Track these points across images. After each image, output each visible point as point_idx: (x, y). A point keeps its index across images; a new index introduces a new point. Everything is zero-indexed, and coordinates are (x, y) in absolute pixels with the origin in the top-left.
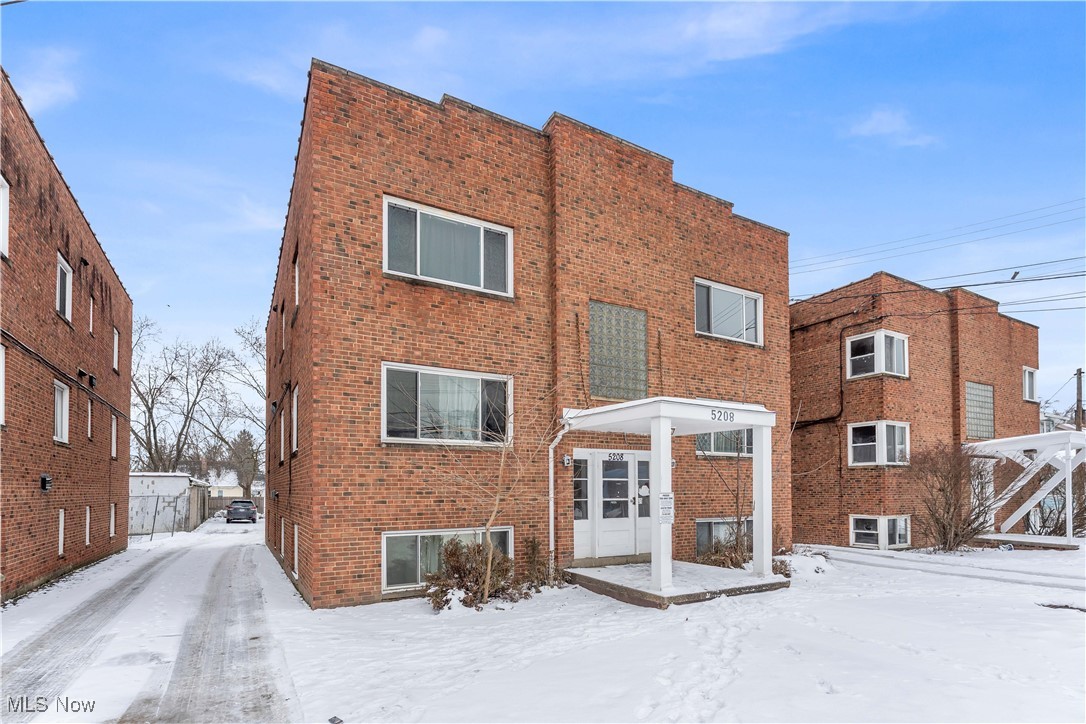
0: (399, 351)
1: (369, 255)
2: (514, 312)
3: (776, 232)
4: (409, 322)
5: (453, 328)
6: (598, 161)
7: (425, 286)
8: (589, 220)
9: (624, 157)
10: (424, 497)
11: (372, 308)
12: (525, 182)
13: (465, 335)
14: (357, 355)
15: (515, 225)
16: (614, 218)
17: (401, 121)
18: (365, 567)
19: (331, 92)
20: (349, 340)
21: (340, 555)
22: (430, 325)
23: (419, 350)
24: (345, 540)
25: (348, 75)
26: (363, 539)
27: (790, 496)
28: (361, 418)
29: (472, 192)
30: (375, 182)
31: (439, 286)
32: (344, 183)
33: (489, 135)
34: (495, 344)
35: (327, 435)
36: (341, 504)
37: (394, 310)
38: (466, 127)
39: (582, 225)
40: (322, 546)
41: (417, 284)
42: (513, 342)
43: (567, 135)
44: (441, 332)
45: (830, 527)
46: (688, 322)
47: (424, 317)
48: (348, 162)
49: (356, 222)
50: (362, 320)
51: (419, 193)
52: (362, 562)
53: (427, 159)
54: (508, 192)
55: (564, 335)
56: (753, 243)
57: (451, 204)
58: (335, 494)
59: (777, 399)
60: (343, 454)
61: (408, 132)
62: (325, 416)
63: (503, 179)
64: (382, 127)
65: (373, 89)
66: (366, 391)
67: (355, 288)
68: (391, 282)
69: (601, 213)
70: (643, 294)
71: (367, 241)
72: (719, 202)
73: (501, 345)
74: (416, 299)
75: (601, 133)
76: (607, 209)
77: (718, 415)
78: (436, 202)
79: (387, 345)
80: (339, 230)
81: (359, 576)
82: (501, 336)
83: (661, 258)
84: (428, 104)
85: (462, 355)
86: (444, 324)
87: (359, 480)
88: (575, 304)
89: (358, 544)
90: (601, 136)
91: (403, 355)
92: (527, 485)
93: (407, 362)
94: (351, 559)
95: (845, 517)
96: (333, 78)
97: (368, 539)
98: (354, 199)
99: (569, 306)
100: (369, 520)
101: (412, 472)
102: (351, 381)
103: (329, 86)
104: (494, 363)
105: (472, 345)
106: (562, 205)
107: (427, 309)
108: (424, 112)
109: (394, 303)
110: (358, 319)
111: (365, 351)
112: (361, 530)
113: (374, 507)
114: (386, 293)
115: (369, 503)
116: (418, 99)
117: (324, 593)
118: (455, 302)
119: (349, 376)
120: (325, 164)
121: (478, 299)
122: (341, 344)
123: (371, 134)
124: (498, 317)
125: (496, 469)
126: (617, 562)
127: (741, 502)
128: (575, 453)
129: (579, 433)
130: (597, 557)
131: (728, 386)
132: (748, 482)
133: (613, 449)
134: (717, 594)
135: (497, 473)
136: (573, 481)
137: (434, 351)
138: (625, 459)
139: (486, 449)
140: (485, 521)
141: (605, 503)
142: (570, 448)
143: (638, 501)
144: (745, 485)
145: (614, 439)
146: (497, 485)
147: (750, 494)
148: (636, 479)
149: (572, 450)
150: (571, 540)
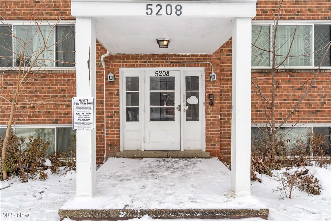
23: (9, 10)
77: (155, 10)
85: (38, 10)
93: (2, 19)
125: (64, 85)
126: (158, 156)
127: (304, 111)
128: (126, 72)
129: (124, 57)
130: (143, 150)
131: (289, 7)
132: (313, 92)
133: (159, 66)
134: (137, 213)
135: (64, 88)
136: (118, 92)
137: (20, 10)
138: (171, 75)
139: (56, 72)
140: (56, 120)
141: (151, 108)
142: (116, 68)
143: (185, 108)
144: (311, 95)
145: (156, 59)
146: (65, 96)
147: (317, 103)
148: (184, 91)
149: (118, 69)
150: (117, 137)
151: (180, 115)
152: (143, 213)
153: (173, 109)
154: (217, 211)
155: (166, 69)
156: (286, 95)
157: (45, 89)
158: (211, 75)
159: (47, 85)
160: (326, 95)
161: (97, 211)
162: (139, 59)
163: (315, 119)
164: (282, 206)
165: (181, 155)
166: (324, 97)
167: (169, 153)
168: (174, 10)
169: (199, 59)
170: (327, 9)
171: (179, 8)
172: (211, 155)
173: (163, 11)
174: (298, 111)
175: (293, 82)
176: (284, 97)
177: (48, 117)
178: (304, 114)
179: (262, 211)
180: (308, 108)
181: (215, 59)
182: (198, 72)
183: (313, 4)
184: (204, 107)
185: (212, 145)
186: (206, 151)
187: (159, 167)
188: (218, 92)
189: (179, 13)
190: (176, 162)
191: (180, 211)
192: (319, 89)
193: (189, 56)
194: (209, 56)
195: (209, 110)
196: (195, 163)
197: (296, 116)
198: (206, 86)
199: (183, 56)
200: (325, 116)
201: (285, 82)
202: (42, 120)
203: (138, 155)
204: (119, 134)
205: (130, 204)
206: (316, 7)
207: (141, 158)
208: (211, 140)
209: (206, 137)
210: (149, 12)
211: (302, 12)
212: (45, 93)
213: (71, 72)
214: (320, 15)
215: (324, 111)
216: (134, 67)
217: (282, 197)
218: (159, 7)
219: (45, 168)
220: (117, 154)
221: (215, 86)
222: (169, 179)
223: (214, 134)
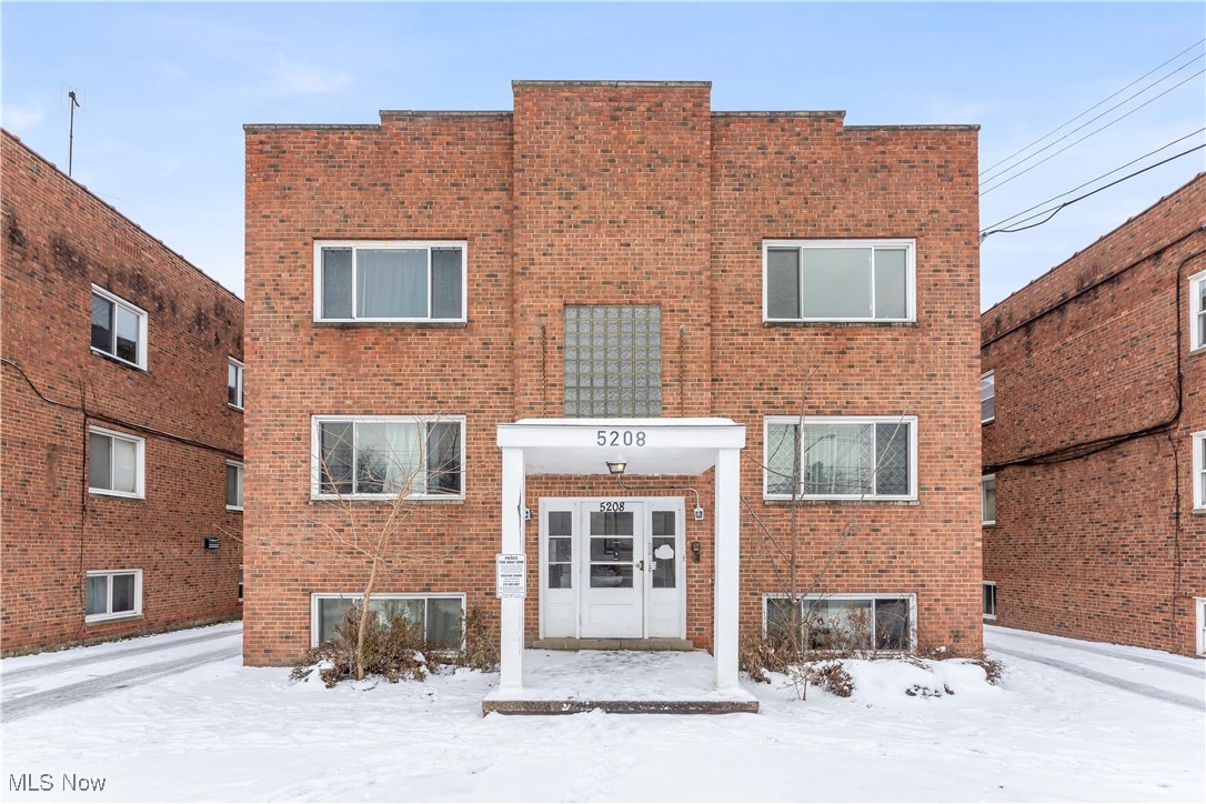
0: (328, 402)
1: (298, 307)
2: (466, 339)
3: (946, 132)
4: (339, 370)
5: (389, 369)
6: (578, 122)
7: (356, 328)
8: (564, 203)
9: (623, 104)
10: (355, 558)
11: (301, 361)
12: (482, 180)
13: (404, 375)
14: (286, 411)
15: (468, 235)
16: (605, 190)
17: (331, 157)
18: (293, 628)
19: (261, 152)
20: (278, 397)
21: (268, 614)
22: (362, 370)
23: (350, 398)
24: (273, 599)
25: (276, 129)
26: (291, 599)
27: (979, 562)
28: (289, 475)
29: (413, 211)
30: (304, 230)
31: (371, 325)
32: (273, 240)
33: (435, 139)
34: (441, 380)
35: (256, 495)
36: (269, 564)
37: (323, 360)
38: (405, 139)
39: (553, 212)
40: (252, 604)
41: (348, 328)
42: (463, 375)
43: (530, 103)
44: (375, 375)
45: (1159, 617)
46: (748, 307)
47: (355, 362)
48: (276, 217)
49: (285, 275)
50: (291, 375)
51: (350, 230)
52: (289, 623)
53: (360, 189)
54: (458, 199)
55: (525, 357)
56: (889, 160)
57: (387, 232)
58: (263, 553)
59: (948, 403)
60: (271, 512)
61: (340, 167)
62: (255, 476)
63: (453, 185)
64: (311, 170)
65: (303, 134)
66: (294, 448)
67: (283, 344)
68: (319, 331)
69: (583, 188)
70: (653, 283)
71: (295, 293)
72: (814, 117)
73: (449, 380)
74: (347, 343)
75: (582, 83)
76: (593, 181)
77: (610, 439)
78: (370, 234)
79: (316, 397)
80: (268, 288)
81: (287, 637)
82: (448, 370)
83: (688, 227)
84: (361, 129)
85: (400, 398)
86: (378, 366)
87: (286, 540)
88: (541, 315)
89: (286, 604)
90: (584, 88)
91: (332, 407)
92: (482, 544)
93: (337, 413)
94: (279, 619)
95: (1186, 602)
96: (263, 137)
97: (295, 600)
98: (283, 253)
99: (533, 319)
100: (297, 580)
101: (342, 530)
102: (280, 439)
103: (260, 147)
104: (438, 402)
105: (412, 385)
106: (523, 194)
107: (360, 353)
108: (357, 138)
109: (324, 353)
110: (287, 375)
111: (294, 407)
112: (289, 590)
113: (302, 567)
114: (315, 343)
115: (297, 563)
116: (348, 127)
117: (253, 651)
118: (391, 339)
119: (277, 435)
120: (256, 226)
121: (419, 331)
122: (269, 402)
123: (301, 181)
124: (445, 348)
125: (442, 526)
126: (604, 647)
127: (859, 571)
128: (550, 504)
129: (547, 478)
130: (578, 638)
131: (831, 393)
132: (875, 539)
133: (607, 495)
134: (585, 706)
135: (443, 530)
136: (537, 539)
137: (367, 398)
138: (627, 509)
139: (429, 503)
140: (427, 585)
141: (593, 567)
142: (534, 498)
143: (650, 565)
144: (870, 544)
145: (602, 483)
146: (443, 544)
147: (881, 559)
148: (649, 537)
149: (537, 500)
150: (534, 614)
151: (642, 577)
152: (593, 705)
153: (631, 566)
154: (690, 704)
155: (619, 499)
156: (827, 544)
157: (410, 532)
158: (696, 510)
159: (412, 526)
160: (896, 544)
161: (533, 703)
162: (573, 483)
163: (877, 586)
164: (788, 708)
165: (644, 646)
166: (893, 549)
167: (624, 643)
168: (635, 439)
169: (675, 483)
170: (898, 398)
171: (641, 436)
172: (695, 645)
173: (620, 441)
174: (848, 571)
175: (838, 521)
176: (823, 548)
177: (414, 580)
178: (858, 576)
179: (749, 704)
180: (865, 567)
181: (703, 482)
182: (674, 504)
183: (872, 389)
184: (684, 564)
185: (697, 629)
186: (687, 639)
187: (608, 661)
188: (708, 539)
189: (641, 442)
190: (636, 655)
191: (642, 704)
192: (884, 534)
193: (658, 478)
194: (692, 478)
195: (693, 570)
196: (668, 657)
197: (845, 581)
198: (687, 529)
199: (648, 478)
200: (894, 581)
201: (826, 521)
202: (404, 585)
203: (570, 645)
204: (537, 609)
205: (575, 696)
206: (878, 394)
207: (577, 650)
208: (696, 620)
209: (688, 614)
210: (602, 441)
211: (854, 403)
212: (410, 539)
213: (454, 503)
214: (885, 407)
215: (893, 571)
216: (565, 496)
217: (791, 697)
218: (615, 435)
219: (419, 665)
220: (535, 643)
221: (703, 529)
222: (625, 674)
223: (701, 610)
